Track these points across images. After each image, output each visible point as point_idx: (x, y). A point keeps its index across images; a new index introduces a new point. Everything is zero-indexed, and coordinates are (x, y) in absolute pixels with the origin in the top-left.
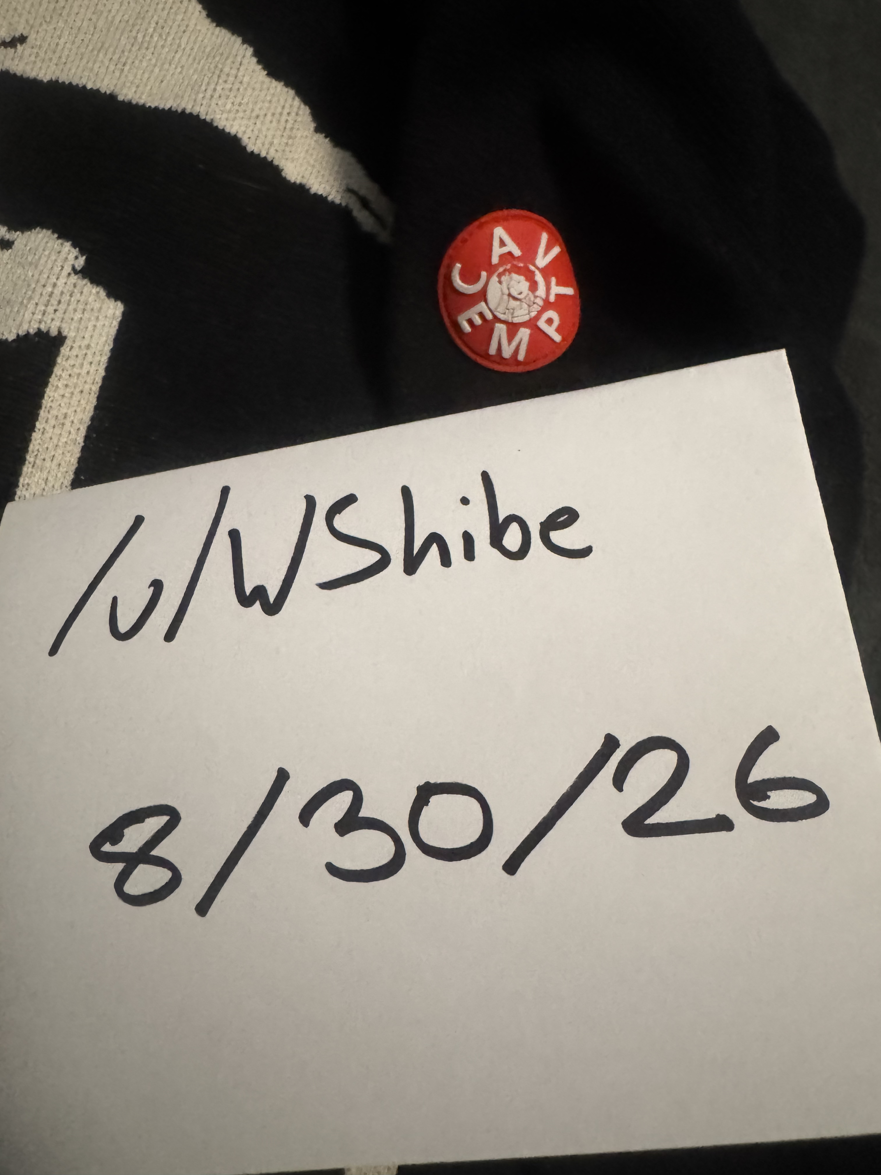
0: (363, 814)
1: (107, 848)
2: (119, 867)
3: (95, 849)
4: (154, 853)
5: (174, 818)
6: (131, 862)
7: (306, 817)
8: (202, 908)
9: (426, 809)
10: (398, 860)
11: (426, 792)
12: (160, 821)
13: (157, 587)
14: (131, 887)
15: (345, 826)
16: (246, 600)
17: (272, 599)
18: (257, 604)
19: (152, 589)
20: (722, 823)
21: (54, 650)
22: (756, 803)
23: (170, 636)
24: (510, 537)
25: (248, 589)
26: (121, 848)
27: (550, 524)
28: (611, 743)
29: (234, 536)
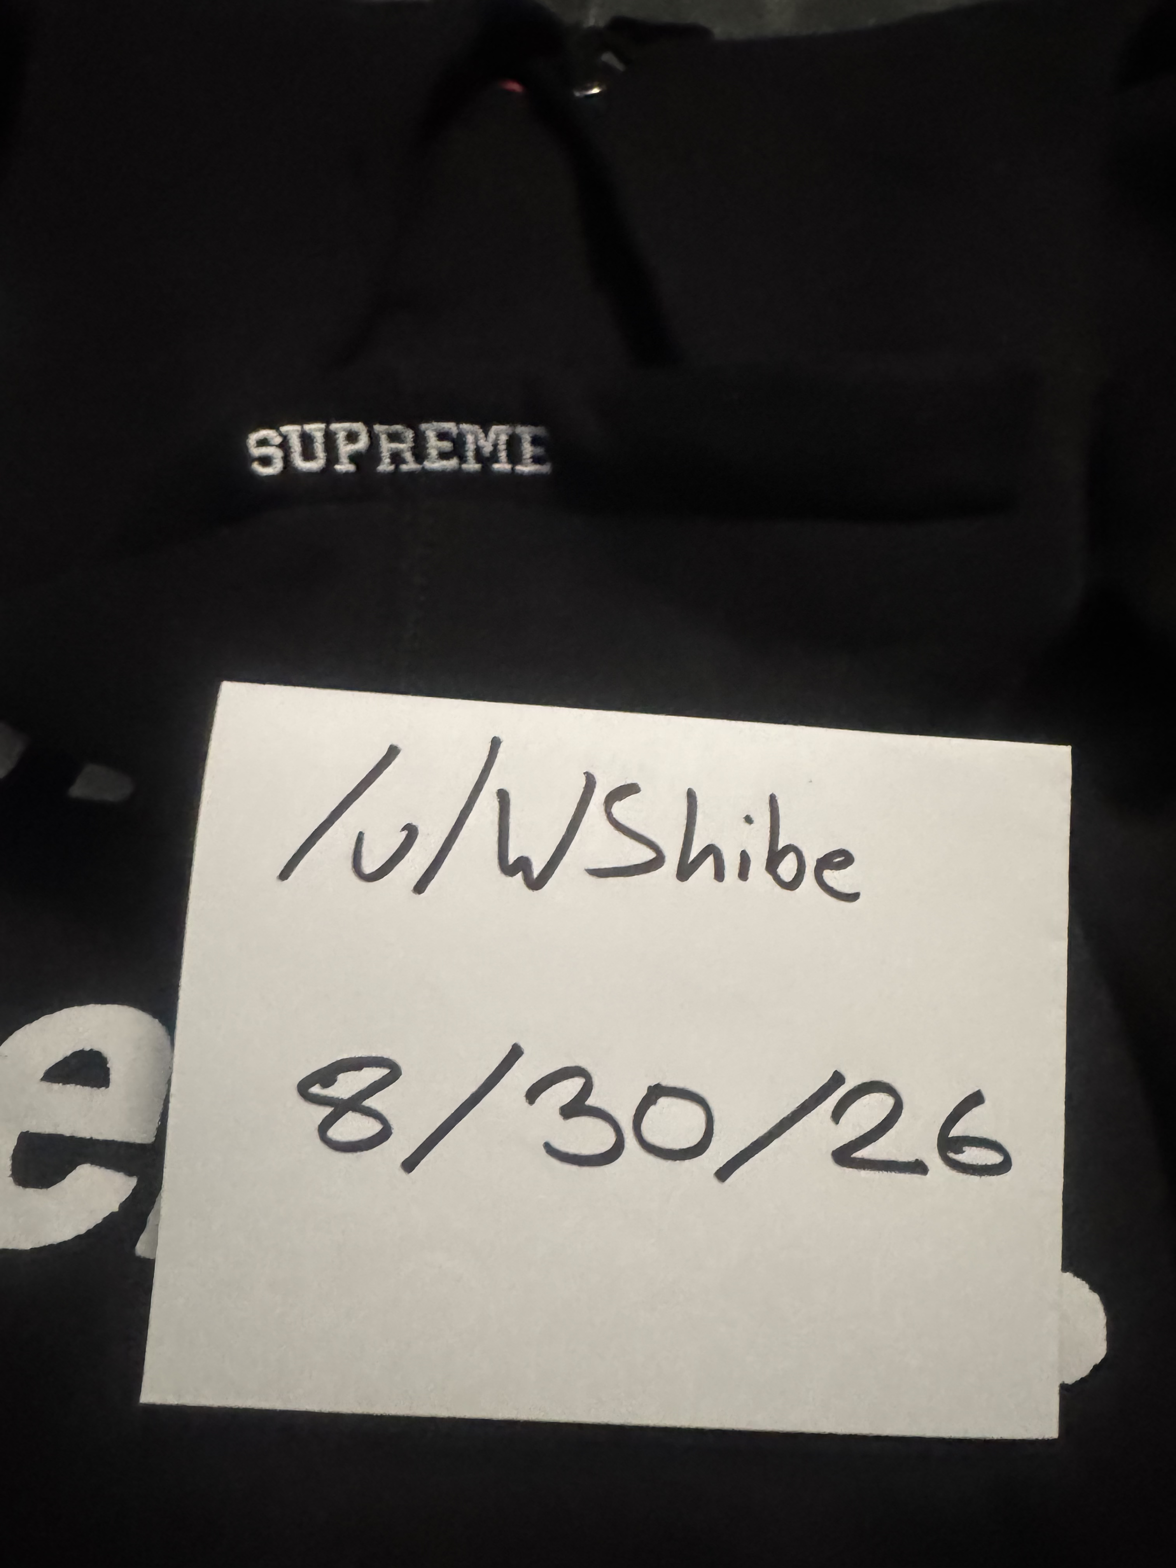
0: (591, 1101)
1: (316, 1089)
3: (303, 1089)
5: (394, 1072)
6: (340, 1108)
7: (532, 1095)
8: (409, 1165)
9: (652, 1108)
10: (617, 1150)
11: (655, 1093)
12: (379, 1073)
13: (411, 832)
14: (336, 1133)
15: (570, 1110)
16: (508, 869)
17: (536, 873)
18: (520, 875)
19: (405, 833)
20: (918, 1167)
21: (284, 875)
22: (951, 1155)
23: (420, 888)
24: (787, 868)
25: (512, 858)
26: (331, 1092)
27: (826, 862)
28: (837, 1079)
29: (503, 796)
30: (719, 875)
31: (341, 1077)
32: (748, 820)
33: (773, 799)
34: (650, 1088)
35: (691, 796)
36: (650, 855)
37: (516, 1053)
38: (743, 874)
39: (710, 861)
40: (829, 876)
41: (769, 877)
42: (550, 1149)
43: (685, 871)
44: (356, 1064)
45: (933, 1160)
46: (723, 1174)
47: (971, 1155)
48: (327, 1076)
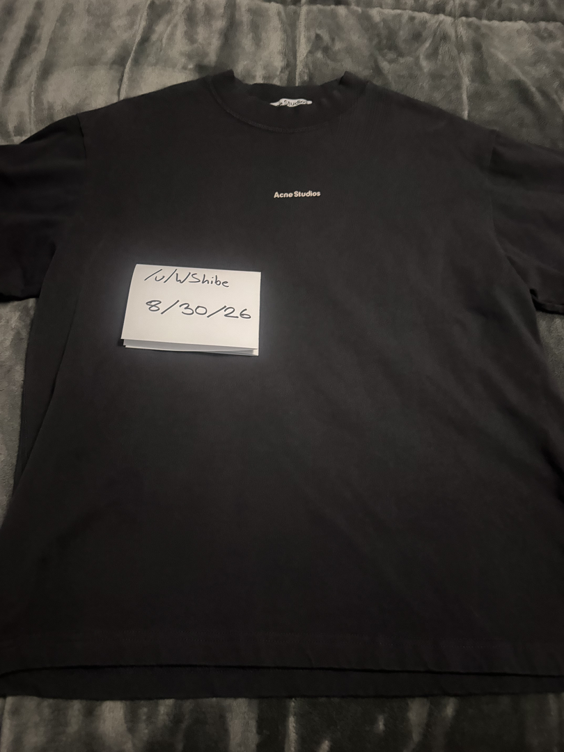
0: (189, 307)
3: (147, 303)
4: (156, 306)
5: (160, 302)
6: (152, 306)
7: (180, 306)
8: (162, 313)
9: (198, 309)
10: (193, 313)
11: (198, 307)
12: (158, 302)
13: (164, 277)
14: (151, 309)
15: (186, 308)
16: (177, 281)
17: (182, 282)
18: (179, 281)
19: (162, 277)
20: (237, 317)
21: (145, 280)
22: (242, 316)
23: (165, 282)
24: (218, 283)
26: (151, 304)
28: (225, 307)
29: (177, 274)
30: (208, 283)
32: (213, 278)
33: (217, 276)
35: (205, 275)
36: (198, 280)
37: (178, 301)
38: (212, 282)
39: (207, 281)
40: (224, 284)
41: (215, 284)
42: (182, 313)
43: (203, 282)
44: (155, 301)
45: (239, 316)
46: (208, 317)
47: (245, 316)
48: (151, 302)
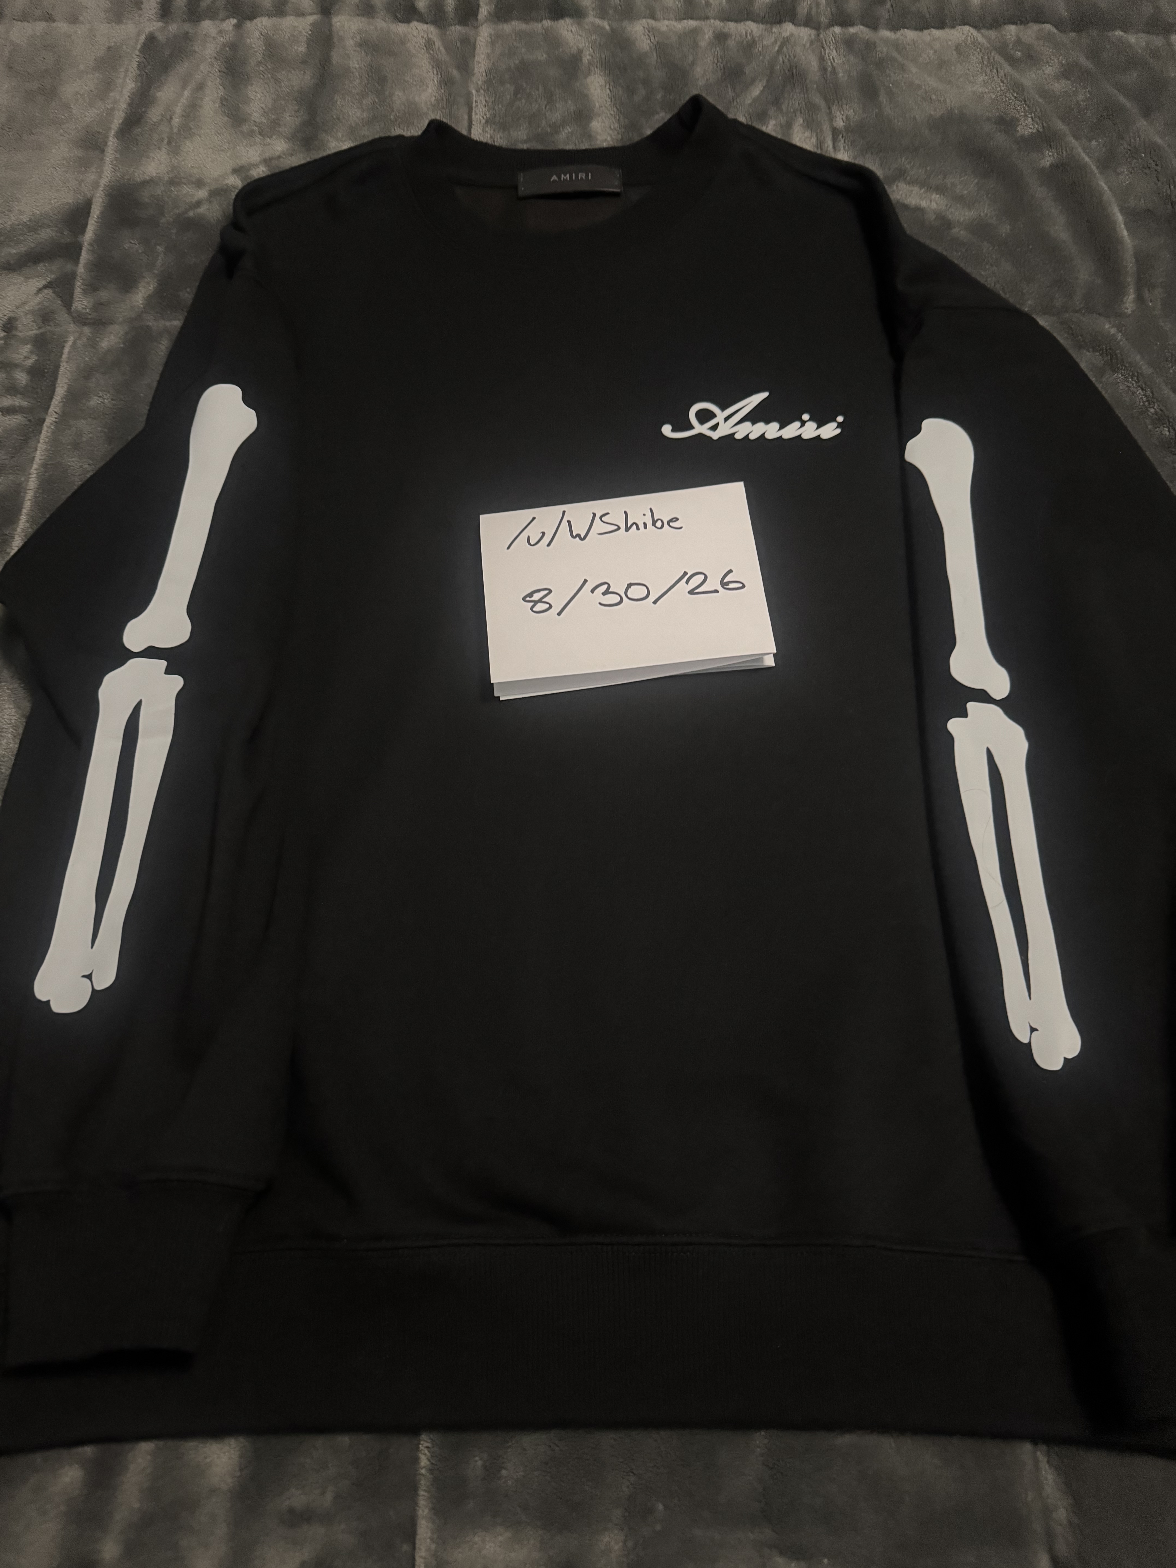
0: (610, 590)
1: (528, 599)
2: (532, 604)
3: (524, 599)
4: (544, 600)
7: (593, 591)
8: (559, 614)
9: (629, 589)
10: (622, 600)
11: (630, 585)
12: (546, 592)
14: (536, 609)
15: (605, 593)
16: (574, 537)
17: (582, 537)
18: (578, 538)
19: (542, 534)
20: (716, 591)
21: (508, 548)
22: (725, 587)
23: (549, 545)
24: (659, 524)
25: (574, 535)
26: (532, 599)
27: (671, 521)
28: (685, 573)
29: (569, 522)
30: (638, 528)
31: (535, 595)
32: (644, 515)
33: (651, 509)
34: (628, 585)
35: (626, 513)
36: (616, 527)
37: (585, 581)
38: (645, 527)
39: (634, 526)
40: (671, 524)
41: (654, 527)
42: (600, 604)
43: (627, 529)
44: (539, 591)
45: (720, 588)
46: (655, 602)
47: (731, 586)
48: (531, 595)
